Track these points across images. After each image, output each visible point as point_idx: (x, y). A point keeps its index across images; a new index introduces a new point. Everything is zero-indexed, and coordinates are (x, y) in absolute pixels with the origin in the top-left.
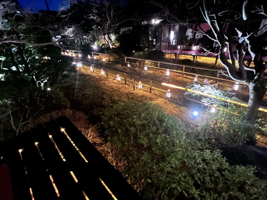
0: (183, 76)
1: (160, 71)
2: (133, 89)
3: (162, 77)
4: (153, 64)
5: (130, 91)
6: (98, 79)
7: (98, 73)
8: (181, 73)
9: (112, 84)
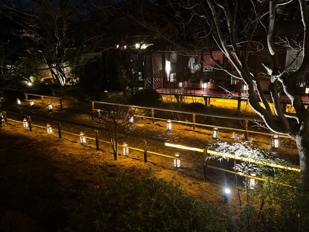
0: (195, 130)
1: (155, 123)
2: (113, 158)
3: (161, 133)
4: (143, 112)
5: (108, 161)
6: (40, 142)
7: (40, 131)
8: (191, 125)
9: (71, 151)
